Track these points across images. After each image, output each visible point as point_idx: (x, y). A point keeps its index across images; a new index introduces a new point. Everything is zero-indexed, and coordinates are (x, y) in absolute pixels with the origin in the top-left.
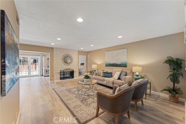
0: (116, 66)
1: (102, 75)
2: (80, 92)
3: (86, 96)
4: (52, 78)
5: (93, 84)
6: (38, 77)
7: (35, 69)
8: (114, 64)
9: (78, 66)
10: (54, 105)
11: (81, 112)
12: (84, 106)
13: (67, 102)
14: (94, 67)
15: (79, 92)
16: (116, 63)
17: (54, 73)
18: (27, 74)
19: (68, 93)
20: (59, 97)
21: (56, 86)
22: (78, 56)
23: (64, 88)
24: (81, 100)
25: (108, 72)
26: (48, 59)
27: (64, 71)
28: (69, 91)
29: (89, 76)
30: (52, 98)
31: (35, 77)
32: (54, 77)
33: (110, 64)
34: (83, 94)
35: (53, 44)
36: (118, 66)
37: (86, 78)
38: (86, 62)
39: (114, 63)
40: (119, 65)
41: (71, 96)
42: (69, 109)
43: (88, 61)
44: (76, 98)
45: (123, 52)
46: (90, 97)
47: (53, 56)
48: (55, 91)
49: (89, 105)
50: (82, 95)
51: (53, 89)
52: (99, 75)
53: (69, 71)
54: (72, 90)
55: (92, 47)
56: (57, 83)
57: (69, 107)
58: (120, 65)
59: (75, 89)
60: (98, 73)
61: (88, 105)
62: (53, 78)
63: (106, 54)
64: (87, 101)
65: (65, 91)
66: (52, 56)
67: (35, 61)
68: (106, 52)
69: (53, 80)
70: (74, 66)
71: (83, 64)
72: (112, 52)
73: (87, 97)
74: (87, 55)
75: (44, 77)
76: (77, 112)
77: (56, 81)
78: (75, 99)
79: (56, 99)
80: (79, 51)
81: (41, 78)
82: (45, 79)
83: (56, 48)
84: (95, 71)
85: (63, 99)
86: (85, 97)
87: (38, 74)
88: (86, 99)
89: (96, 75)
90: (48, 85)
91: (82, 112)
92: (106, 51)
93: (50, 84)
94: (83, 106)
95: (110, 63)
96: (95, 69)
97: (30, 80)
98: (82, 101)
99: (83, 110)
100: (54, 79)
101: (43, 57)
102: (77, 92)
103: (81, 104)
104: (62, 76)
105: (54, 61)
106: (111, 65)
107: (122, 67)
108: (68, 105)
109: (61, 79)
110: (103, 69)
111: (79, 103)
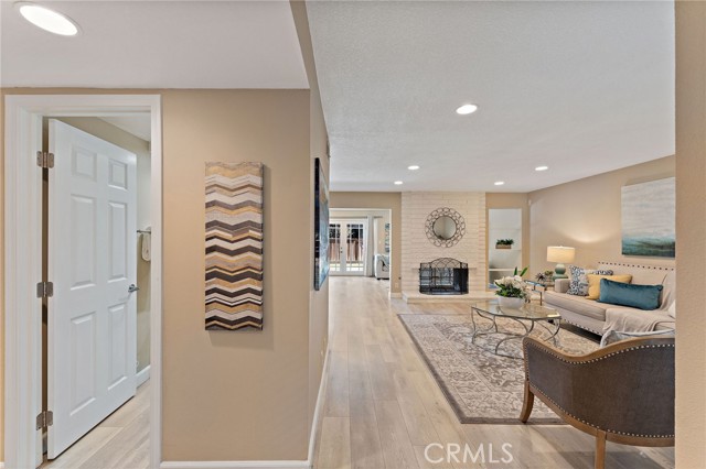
1: (594, 291)
2: (481, 341)
3: (503, 358)
4: (397, 285)
5: (533, 320)
6: (361, 279)
7: (356, 257)
9: (487, 249)
10: (396, 354)
11: (471, 394)
12: (486, 380)
13: (434, 358)
14: (557, 255)
15: (478, 339)
17: (403, 269)
18: (338, 269)
19: (439, 335)
20: (413, 338)
21: (406, 310)
22: (487, 214)
23: (430, 319)
24: (479, 363)
25: (635, 282)
26: (387, 226)
27: (433, 266)
28: (446, 330)
29: (517, 286)
30: (393, 337)
31: (355, 279)
32: (403, 283)
33: (649, 245)
34: (492, 347)
35: (400, 183)
37: (505, 292)
38: (520, 234)
41: (447, 343)
42: (436, 375)
43: (532, 229)
44: (464, 353)
46: (515, 363)
47: (401, 218)
48: (403, 323)
49: (505, 385)
50: (487, 350)
51: (399, 316)
52: (584, 290)
53: (452, 266)
54: (454, 329)
55: (542, 174)
56: (411, 302)
57: (438, 370)
59: (467, 330)
60: (576, 283)
61: (501, 384)
62: (400, 285)
63: (623, 196)
64: (500, 371)
65: (430, 329)
66: (397, 218)
67: (356, 234)
68: (623, 189)
69: (399, 290)
70: (469, 251)
71: (509, 243)
73: (504, 361)
74: (529, 208)
75: (376, 281)
76: (458, 388)
77: (407, 295)
78: (459, 356)
79: (402, 342)
80: (488, 194)
81: (369, 284)
82: (378, 285)
83: (410, 193)
84: (561, 272)
85: (422, 346)
86: (495, 360)
87: (361, 269)
88: (499, 366)
89: (564, 292)
90: (386, 303)
91: (475, 393)
92: (629, 183)
93: (390, 304)
94: (481, 381)
96: (560, 266)
97: (344, 284)
98: (482, 367)
99: (477, 391)
100: (403, 287)
101: (376, 222)
102: (470, 340)
103: (477, 373)
104: (426, 283)
105: (403, 234)
106: (662, 247)
108: (433, 363)
109: (422, 290)
110: (606, 268)
111: (471, 368)
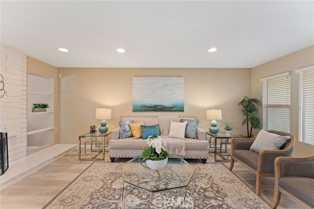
0: (162, 111)
8: (156, 106)
16: (161, 104)
36: (167, 111)
38: (53, 99)
39: (158, 104)
40: (168, 108)
43: (62, 96)
45: (178, 84)
52: (130, 134)
58: (171, 108)
60: (125, 131)
68: (134, 78)
72: (152, 80)
84: (104, 125)
95: (147, 103)
106: (150, 107)
107: (175, 111)
